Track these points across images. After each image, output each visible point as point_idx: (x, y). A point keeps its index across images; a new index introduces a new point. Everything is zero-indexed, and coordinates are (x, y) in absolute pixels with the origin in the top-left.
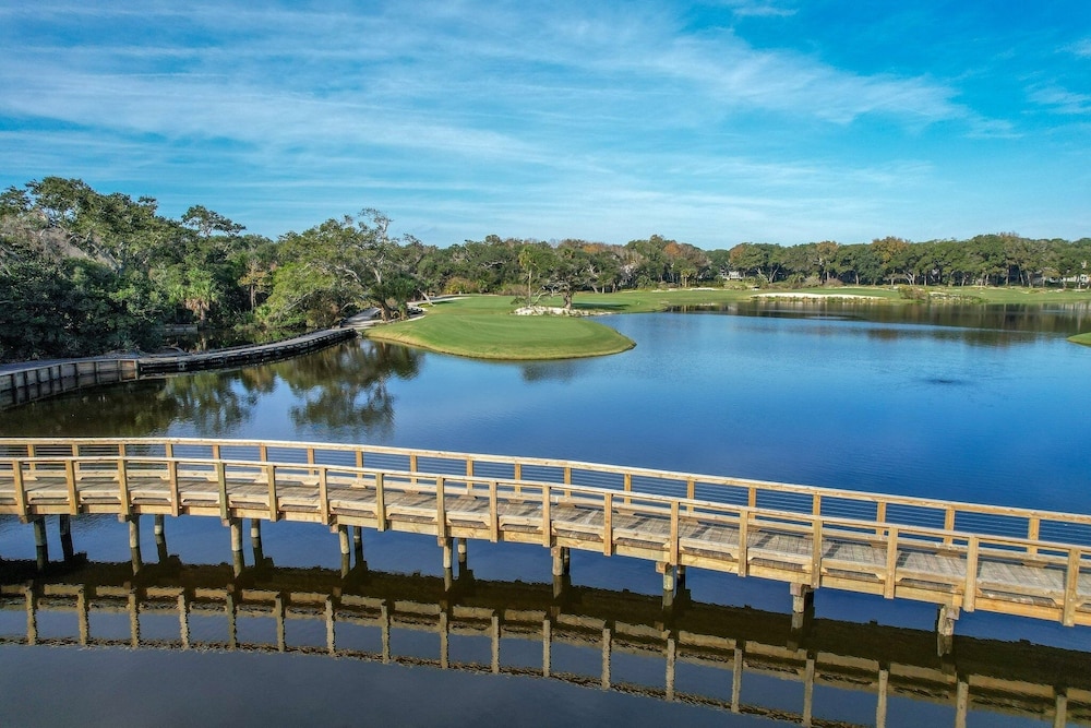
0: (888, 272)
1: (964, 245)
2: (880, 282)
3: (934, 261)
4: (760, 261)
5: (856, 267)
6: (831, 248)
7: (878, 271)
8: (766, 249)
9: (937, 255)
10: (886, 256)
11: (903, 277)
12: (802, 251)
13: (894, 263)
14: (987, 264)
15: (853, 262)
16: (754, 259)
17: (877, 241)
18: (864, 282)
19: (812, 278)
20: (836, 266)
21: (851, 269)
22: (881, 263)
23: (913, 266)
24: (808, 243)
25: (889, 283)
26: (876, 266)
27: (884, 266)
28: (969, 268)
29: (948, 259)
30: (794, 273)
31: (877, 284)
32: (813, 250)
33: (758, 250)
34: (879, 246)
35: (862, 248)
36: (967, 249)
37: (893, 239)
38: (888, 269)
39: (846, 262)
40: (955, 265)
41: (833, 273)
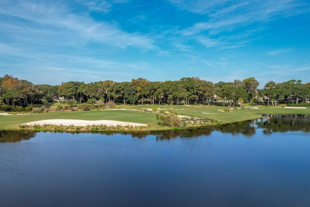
0: (140, 97)
1: (177, 83)
2: (136, 103)
3: (164, 91)
4: (73, 91)
5: (123, 94)
6: (110, 84)
7: (135, 97)
8: (76, 85)
9: (165, 88)
10: (139, 89)
11: (148, 100)
12: (95, 86)
13: (143, 92)
14: (189, 93)
15: (122, 92)
16: (69, 90)
17: (133, 80)
18: (128, 103)
19: (100, 101)
20: (113, 94)
21: (121, 96)
22: (136, 92)
23: (153, 94)
24: (98, 81)
25: (141, 103)
26: (134, 94)
27: (138, 94)
28: (181, 95)
29: (171, 90)
30: (91, 98)
31: (135, 104)
32: (101, 85)
33: (72, 85)
34: (135, 83)
35: (126, 84)
36: (179, 85)
37: (142, 79)
38: (140, 95)
39: (118, 92)
40: (174, 93)
41: (112, 98)
